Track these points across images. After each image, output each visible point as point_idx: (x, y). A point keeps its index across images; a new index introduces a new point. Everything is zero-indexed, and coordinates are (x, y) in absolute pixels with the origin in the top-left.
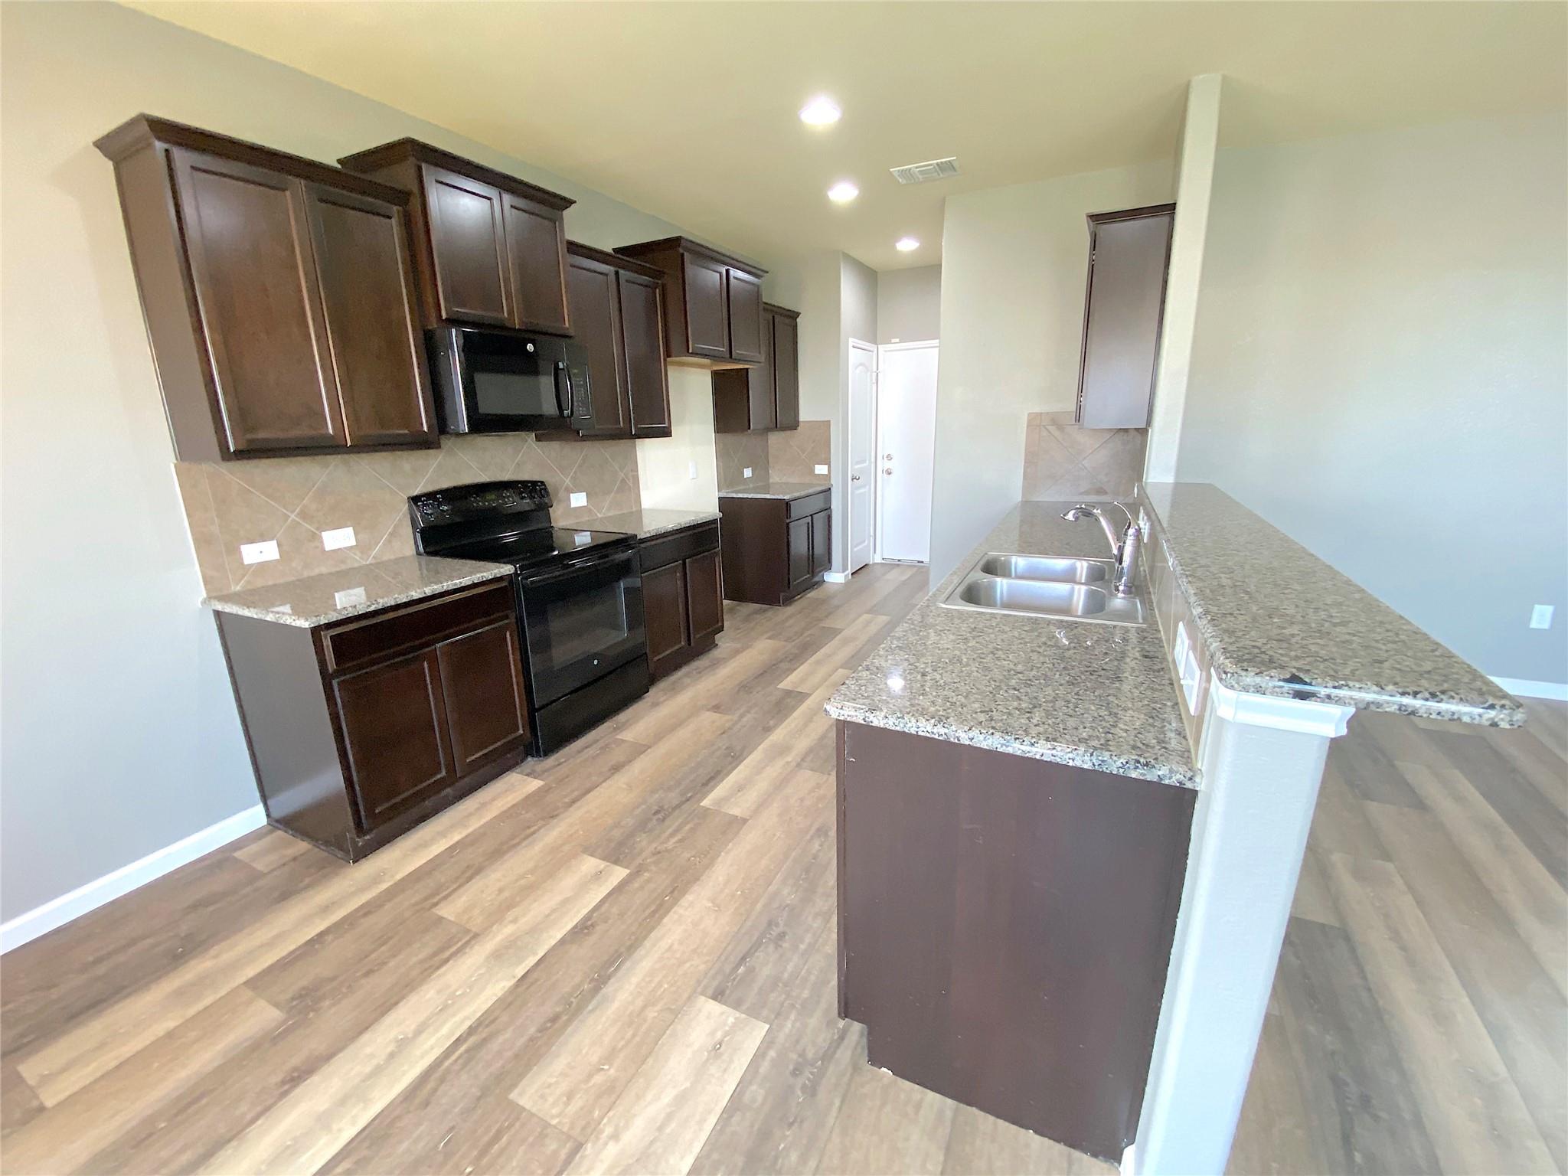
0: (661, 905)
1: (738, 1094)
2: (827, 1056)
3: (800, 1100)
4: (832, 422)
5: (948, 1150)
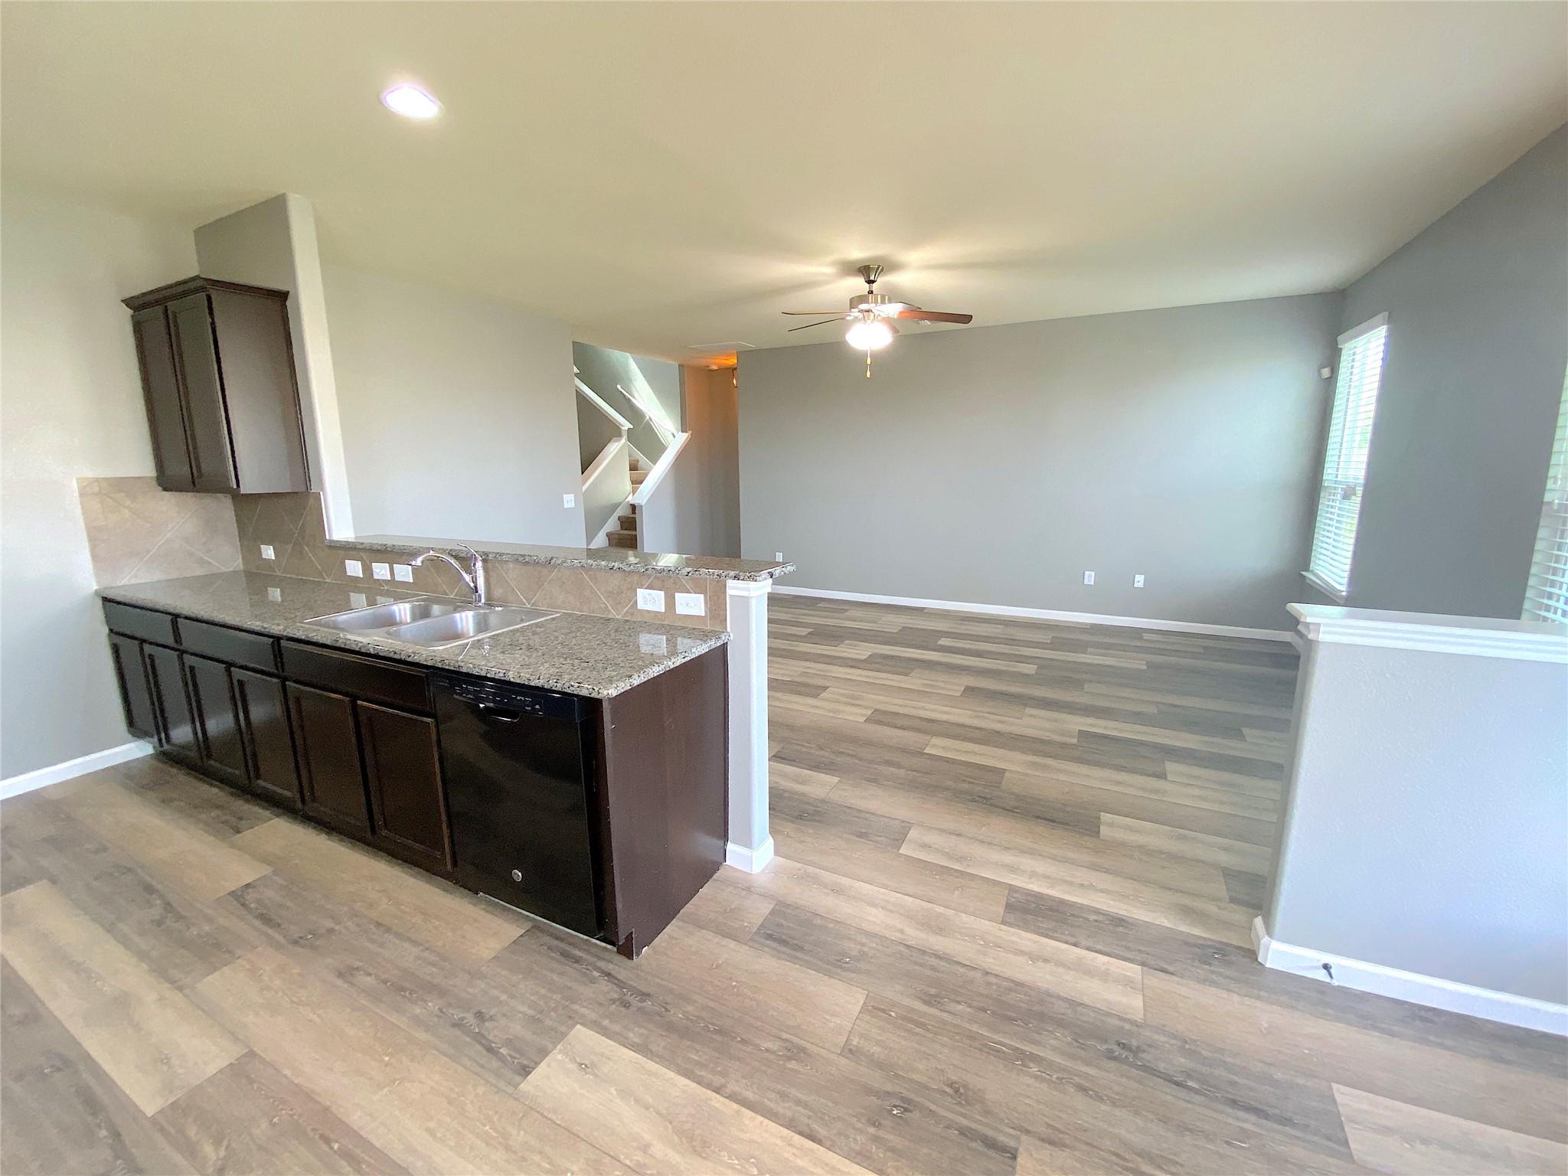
1: (633, 1047)
2: (620, 984)
3: (650, 1003)
5: (701, 928)
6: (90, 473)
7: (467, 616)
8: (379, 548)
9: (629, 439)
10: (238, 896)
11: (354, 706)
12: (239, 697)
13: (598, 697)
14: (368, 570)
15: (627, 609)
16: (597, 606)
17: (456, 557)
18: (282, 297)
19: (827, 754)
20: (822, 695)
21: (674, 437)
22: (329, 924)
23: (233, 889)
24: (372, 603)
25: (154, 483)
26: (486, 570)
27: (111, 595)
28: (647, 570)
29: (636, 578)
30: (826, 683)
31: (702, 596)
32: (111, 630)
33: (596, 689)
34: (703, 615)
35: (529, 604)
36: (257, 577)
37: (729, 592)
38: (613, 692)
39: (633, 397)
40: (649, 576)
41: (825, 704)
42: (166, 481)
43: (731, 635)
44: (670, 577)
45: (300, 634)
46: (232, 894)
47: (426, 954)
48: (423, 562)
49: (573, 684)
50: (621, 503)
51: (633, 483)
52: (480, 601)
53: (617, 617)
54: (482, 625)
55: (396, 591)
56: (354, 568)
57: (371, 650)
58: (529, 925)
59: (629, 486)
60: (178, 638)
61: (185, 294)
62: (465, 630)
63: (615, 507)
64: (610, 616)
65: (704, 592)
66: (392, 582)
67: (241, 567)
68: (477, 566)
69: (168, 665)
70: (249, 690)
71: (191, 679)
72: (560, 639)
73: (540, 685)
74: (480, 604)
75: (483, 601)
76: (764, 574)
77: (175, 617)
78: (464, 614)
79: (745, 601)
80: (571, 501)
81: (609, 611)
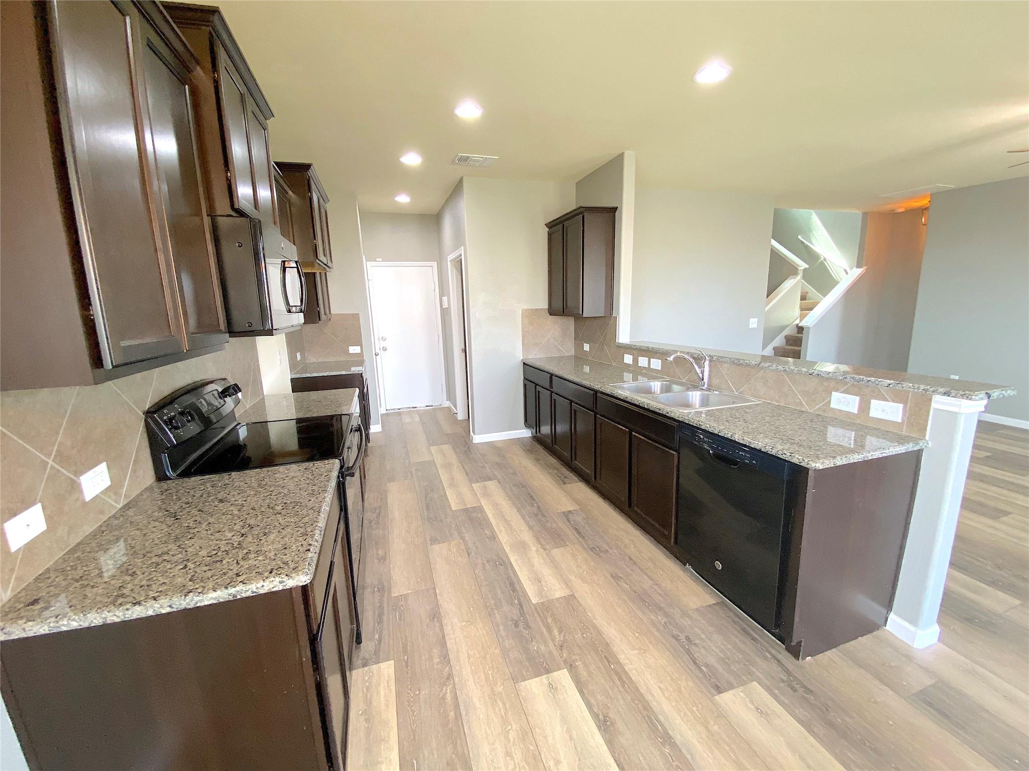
0: (617, 674)
4: (360, 314)
6: (526, 307)
7: (696, 394)
8: (644, 348)
9: (804, 277)
10: (567, 515)
11: (631, 435)
12: (573, 416)
13: (807, 466)
14: (635, 361)
15: (820, 405)
16: (792, 401)
17: (694, 358)
18: (613, 210)
19: (1005, 575)
20: (1001, 519)
21: (847, 273)
22: (606, 547)
23: (564, 511)
24: (635, 379)
25: (547, 311)
26: (710, 366)
27: (527, 362)
28: (845, 378)
29: (832, 384)
30: (1008, 508)
31: (901, 406)
32: (524, 378)
33: (806, 461)
34: (900, 421)
35: (737, 392)
36: (579, 359)
37: (934, 405)
38: (819, 465)
39: (812, 244)
40: (846, 384)
41: (1004, 527)
42: (552, 312)
43: (930, 443)
44: (868, 386)
45: (608, 391)
46: (564, 513)
47: (656, 587)
48: (674, 358)
49: (785, 452)
50: (788, 326)
51: (802, 309)
52: (703, 386)
53: (809, 411)
54: (705, 402)
55: (650, 374)
56: (628, 359)
57: (646, 406)
58: (720, 600)
59: (797, 312)
60: (551, 386)
61: (573, 217)
62: (694, 402)
63: (783, 328)
64: (803, 409)
65: (905, 403)
66: (649, 368)
67: (573, 354)
68: (705, 363)
69: (545, 395)
70: (578, 414)
71: (553, 404)
72: (767, 420)
73: (758, 448)
74: (703, 388)
75: (706, 386)
76: (982, 394)
77: (552, 375)
78: (694, 393)
79: (953, 416)
80: (755, 323)
81: (803, 405)
